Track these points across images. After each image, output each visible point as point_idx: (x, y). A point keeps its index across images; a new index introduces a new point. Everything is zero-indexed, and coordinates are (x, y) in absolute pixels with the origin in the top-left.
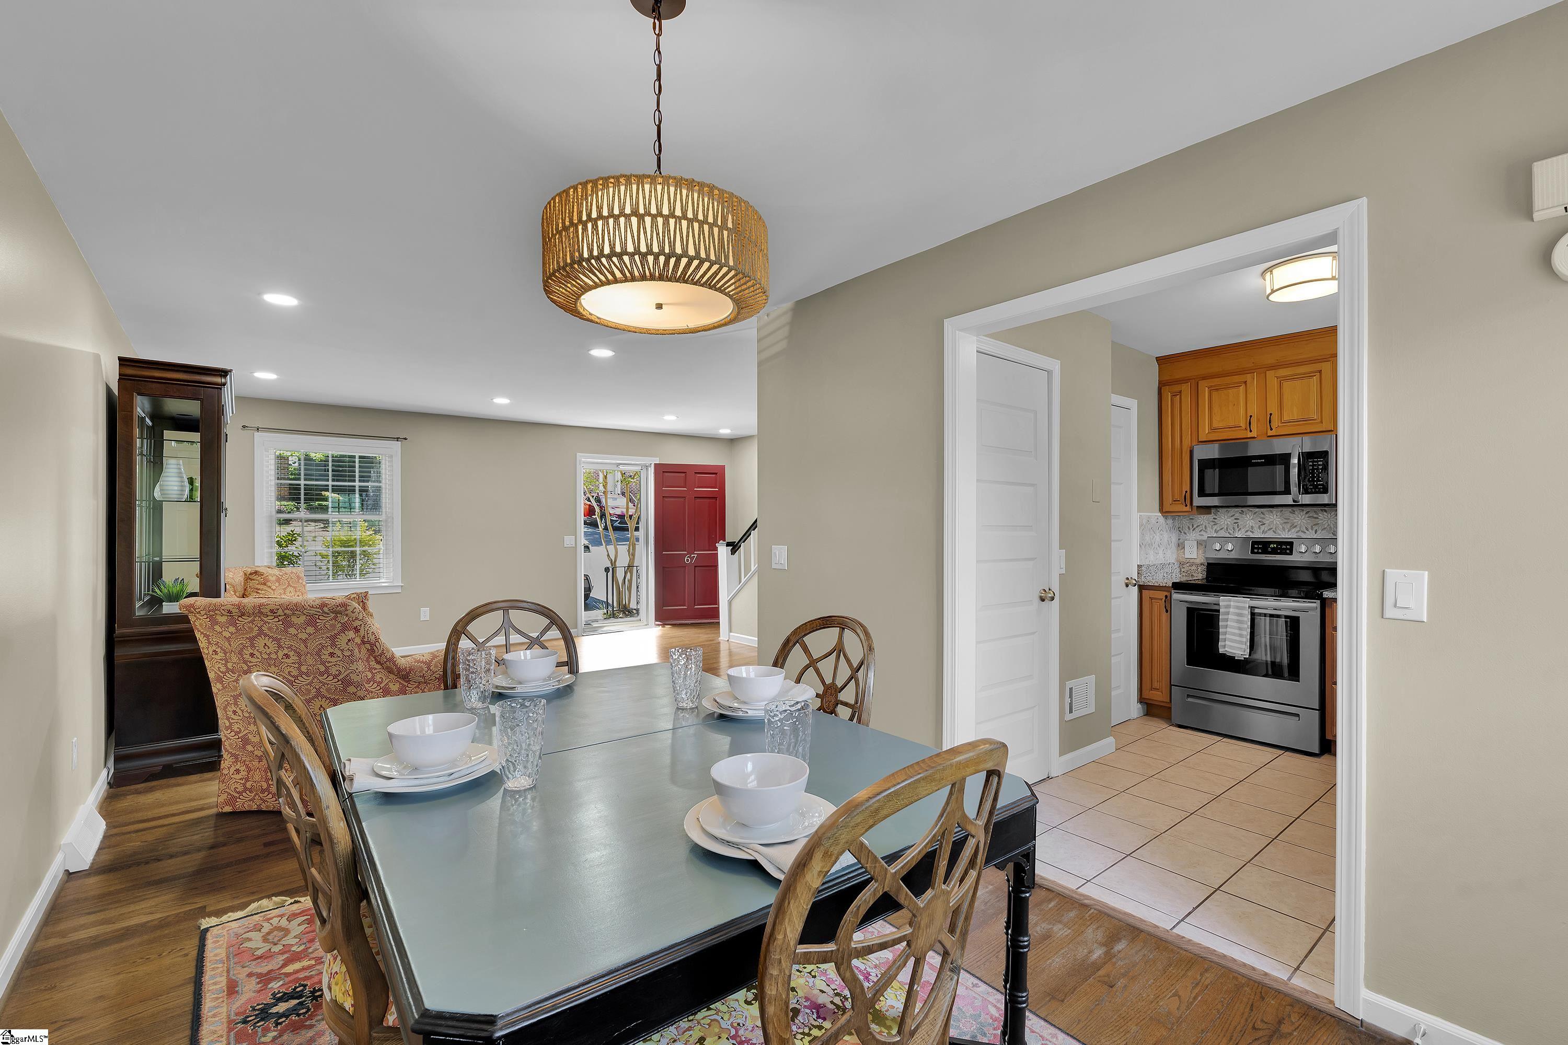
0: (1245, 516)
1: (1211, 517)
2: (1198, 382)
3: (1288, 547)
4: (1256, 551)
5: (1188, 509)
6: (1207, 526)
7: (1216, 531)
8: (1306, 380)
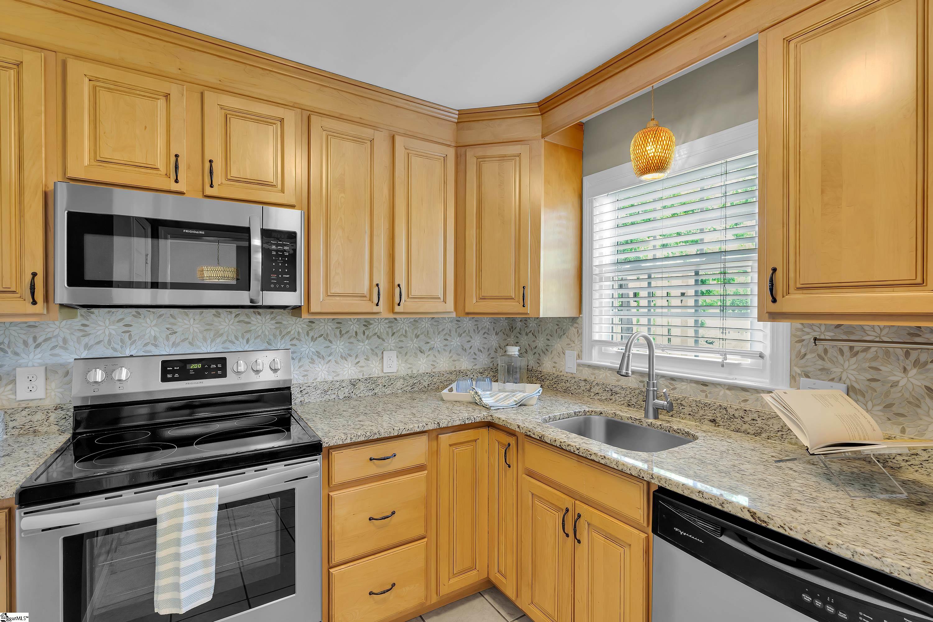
0: (143, 321)
1: (76, 323)
2: (64, 62)
3: (219, 366)
4: (169, 376)
5: (40, 308)
6: (68, 337)
8: (263, 127)
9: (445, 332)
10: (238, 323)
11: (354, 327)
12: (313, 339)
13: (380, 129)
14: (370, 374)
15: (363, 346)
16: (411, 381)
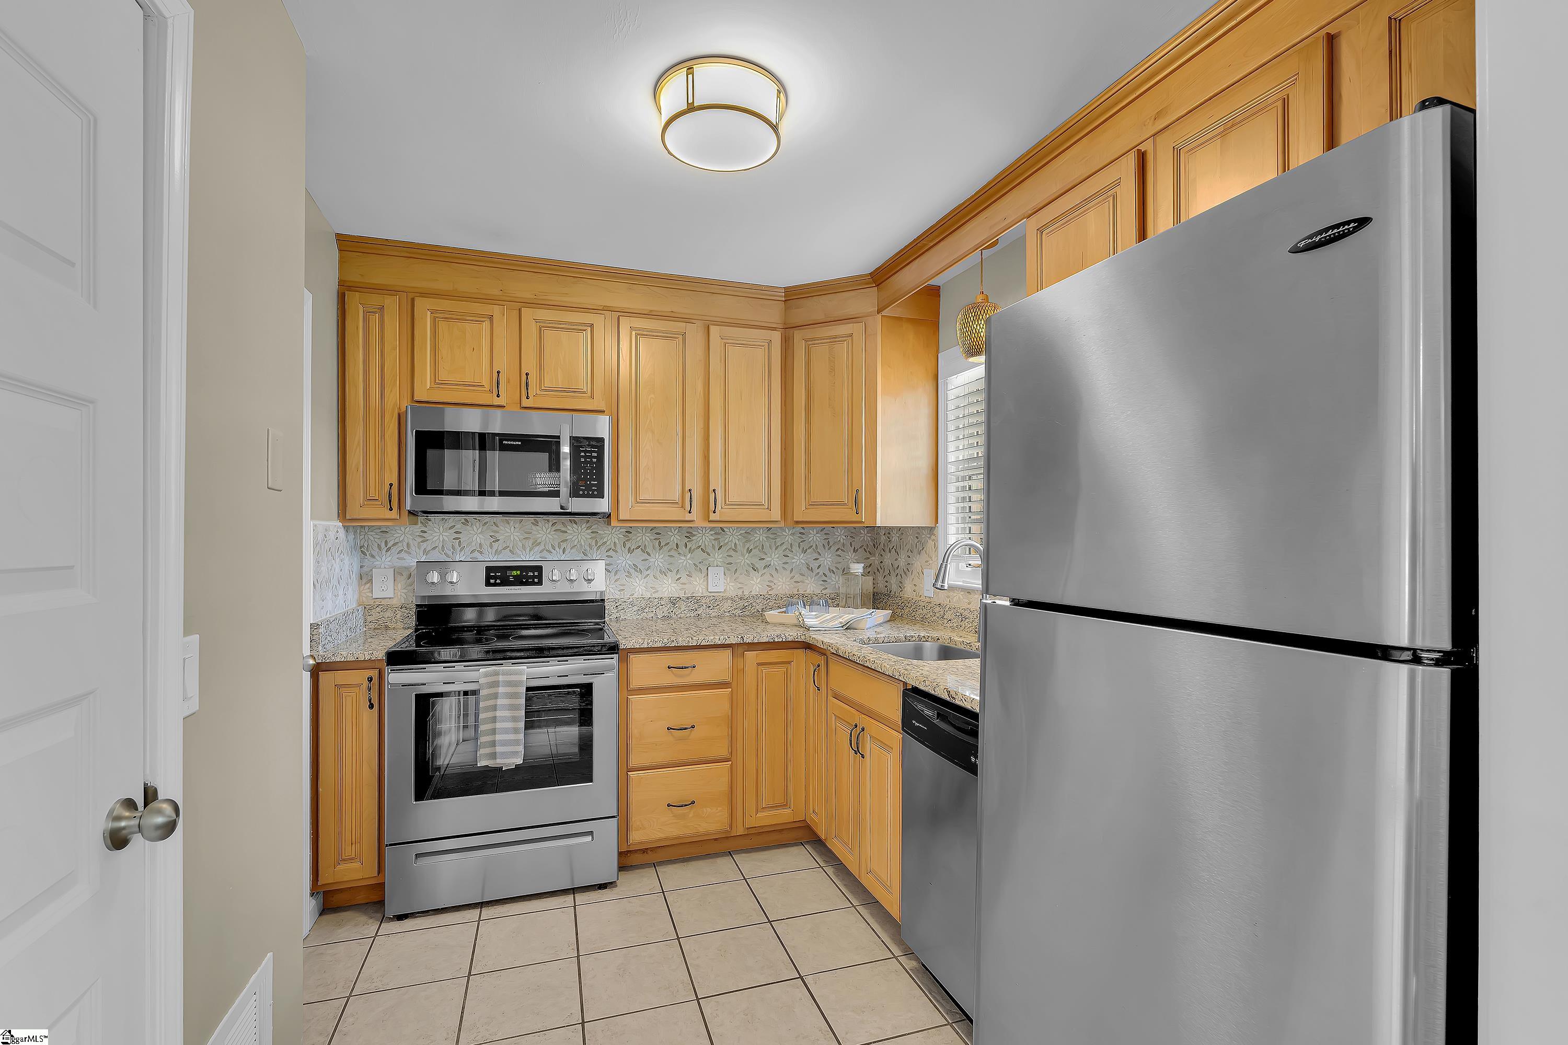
0: (470, 528)
1: (418, 528)
2: (413, 300)
3: (536, 574)
4: (492, 581)
5: (394, 514)
6: (411, 542)
7: (426, 552)
8: (574, 334)
9: (784, 547)
10: (555, 532)
11: (675, 538)
12: (630, 551)
13: (694, 321)
14: (693, 593)
15: (685, 561)
16: (741, 603)
